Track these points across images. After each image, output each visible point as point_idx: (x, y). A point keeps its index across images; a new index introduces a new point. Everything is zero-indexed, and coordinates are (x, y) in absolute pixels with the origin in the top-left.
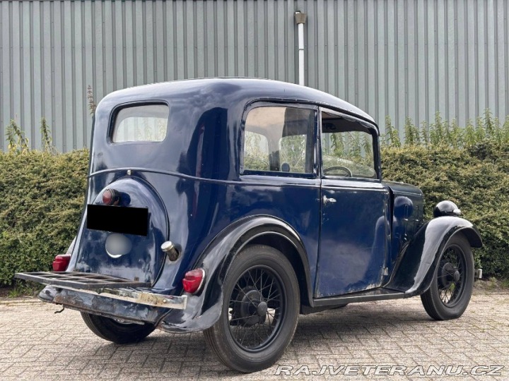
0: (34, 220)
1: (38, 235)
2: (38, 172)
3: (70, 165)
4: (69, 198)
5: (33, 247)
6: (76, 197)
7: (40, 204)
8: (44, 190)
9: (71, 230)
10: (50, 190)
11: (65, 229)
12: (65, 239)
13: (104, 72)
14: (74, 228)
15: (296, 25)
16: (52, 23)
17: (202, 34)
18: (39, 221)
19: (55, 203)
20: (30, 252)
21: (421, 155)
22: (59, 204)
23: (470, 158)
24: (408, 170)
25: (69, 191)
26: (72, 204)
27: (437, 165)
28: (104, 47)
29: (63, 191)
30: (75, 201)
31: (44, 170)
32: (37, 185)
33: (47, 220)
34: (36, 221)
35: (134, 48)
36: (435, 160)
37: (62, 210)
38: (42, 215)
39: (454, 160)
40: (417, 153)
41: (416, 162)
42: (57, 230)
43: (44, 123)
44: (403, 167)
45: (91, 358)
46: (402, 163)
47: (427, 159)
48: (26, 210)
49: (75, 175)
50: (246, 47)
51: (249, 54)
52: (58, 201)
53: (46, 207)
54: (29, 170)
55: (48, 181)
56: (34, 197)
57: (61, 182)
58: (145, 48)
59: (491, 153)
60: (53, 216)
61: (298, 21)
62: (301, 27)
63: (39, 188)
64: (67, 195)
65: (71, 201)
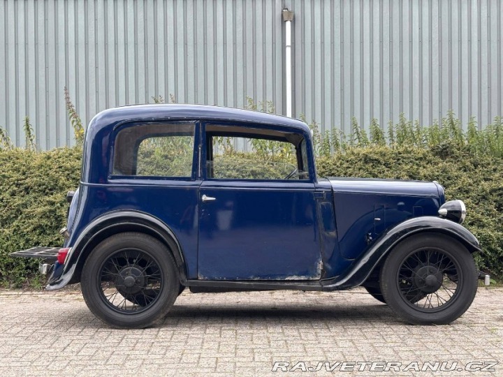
0: (12, 216)
1: (15, 230)
2: (17, 170)
3: (49, 162)
4: (46, 195)
5: (9, 243)
6: (52, 194)
7: (18, 201)
8: (22, 188)
9: (46, 226)
10: (29, 187)
11: (40, 225)
12: (40, 234)
13: (96, 68)
14: (49, 224)
15: (283, 22)
16: (46, 20)
17: (192, 31)
18: (16, 217)
19: (32, 200)
20: (7, 246)
21: (384, 155)
22: (35, 201)
23: (432, 158)
24: (371, 169)
25: (45, 188)
26: (47, 201)
27: (399, 164)
28: (96, 44)
29: (40, 188)
30: (51, 198)
31: (23, 168)
32: (16, 182)
33: (24, 216)
34: (14, 217)
35: (126, 44)
36: (399, 160)
37: (38, 207)
38: (19, 212)
39: (416, 160)
40: (381, 153)
41: (379, 162)
42: (32, 226)
43: (27, 121)
44: (367, 166)
45: (45, 351)
46: (366, 162)
47: (390, 158)
48: (5, 206)
49: (51, 172)
50: (235, 44)
51: (238, 51)
52: (35, 198)
53: (23, 204)
54: (10, 168)
55: (26, 178)
56: (13, 194)
57: (38, 179)
58: (136, 44)
59: (453, 153)
60: (30, 212)
61: (285, 18)
62: (288, 24)
63: (17, 185)
64: (44, 192)
65: (47, 198)
